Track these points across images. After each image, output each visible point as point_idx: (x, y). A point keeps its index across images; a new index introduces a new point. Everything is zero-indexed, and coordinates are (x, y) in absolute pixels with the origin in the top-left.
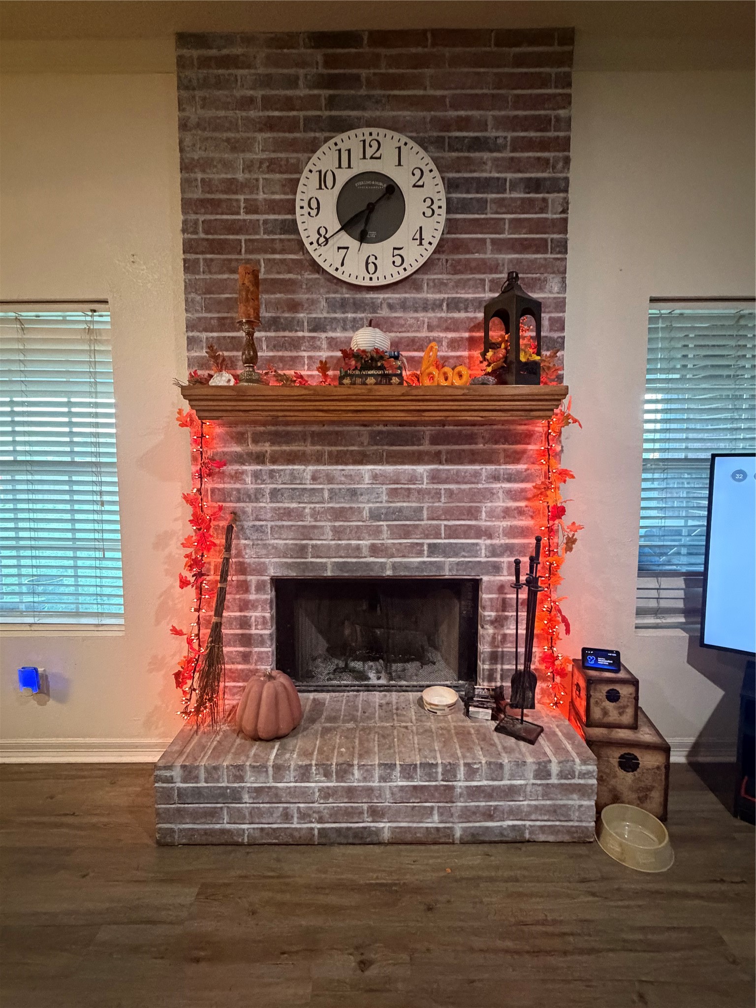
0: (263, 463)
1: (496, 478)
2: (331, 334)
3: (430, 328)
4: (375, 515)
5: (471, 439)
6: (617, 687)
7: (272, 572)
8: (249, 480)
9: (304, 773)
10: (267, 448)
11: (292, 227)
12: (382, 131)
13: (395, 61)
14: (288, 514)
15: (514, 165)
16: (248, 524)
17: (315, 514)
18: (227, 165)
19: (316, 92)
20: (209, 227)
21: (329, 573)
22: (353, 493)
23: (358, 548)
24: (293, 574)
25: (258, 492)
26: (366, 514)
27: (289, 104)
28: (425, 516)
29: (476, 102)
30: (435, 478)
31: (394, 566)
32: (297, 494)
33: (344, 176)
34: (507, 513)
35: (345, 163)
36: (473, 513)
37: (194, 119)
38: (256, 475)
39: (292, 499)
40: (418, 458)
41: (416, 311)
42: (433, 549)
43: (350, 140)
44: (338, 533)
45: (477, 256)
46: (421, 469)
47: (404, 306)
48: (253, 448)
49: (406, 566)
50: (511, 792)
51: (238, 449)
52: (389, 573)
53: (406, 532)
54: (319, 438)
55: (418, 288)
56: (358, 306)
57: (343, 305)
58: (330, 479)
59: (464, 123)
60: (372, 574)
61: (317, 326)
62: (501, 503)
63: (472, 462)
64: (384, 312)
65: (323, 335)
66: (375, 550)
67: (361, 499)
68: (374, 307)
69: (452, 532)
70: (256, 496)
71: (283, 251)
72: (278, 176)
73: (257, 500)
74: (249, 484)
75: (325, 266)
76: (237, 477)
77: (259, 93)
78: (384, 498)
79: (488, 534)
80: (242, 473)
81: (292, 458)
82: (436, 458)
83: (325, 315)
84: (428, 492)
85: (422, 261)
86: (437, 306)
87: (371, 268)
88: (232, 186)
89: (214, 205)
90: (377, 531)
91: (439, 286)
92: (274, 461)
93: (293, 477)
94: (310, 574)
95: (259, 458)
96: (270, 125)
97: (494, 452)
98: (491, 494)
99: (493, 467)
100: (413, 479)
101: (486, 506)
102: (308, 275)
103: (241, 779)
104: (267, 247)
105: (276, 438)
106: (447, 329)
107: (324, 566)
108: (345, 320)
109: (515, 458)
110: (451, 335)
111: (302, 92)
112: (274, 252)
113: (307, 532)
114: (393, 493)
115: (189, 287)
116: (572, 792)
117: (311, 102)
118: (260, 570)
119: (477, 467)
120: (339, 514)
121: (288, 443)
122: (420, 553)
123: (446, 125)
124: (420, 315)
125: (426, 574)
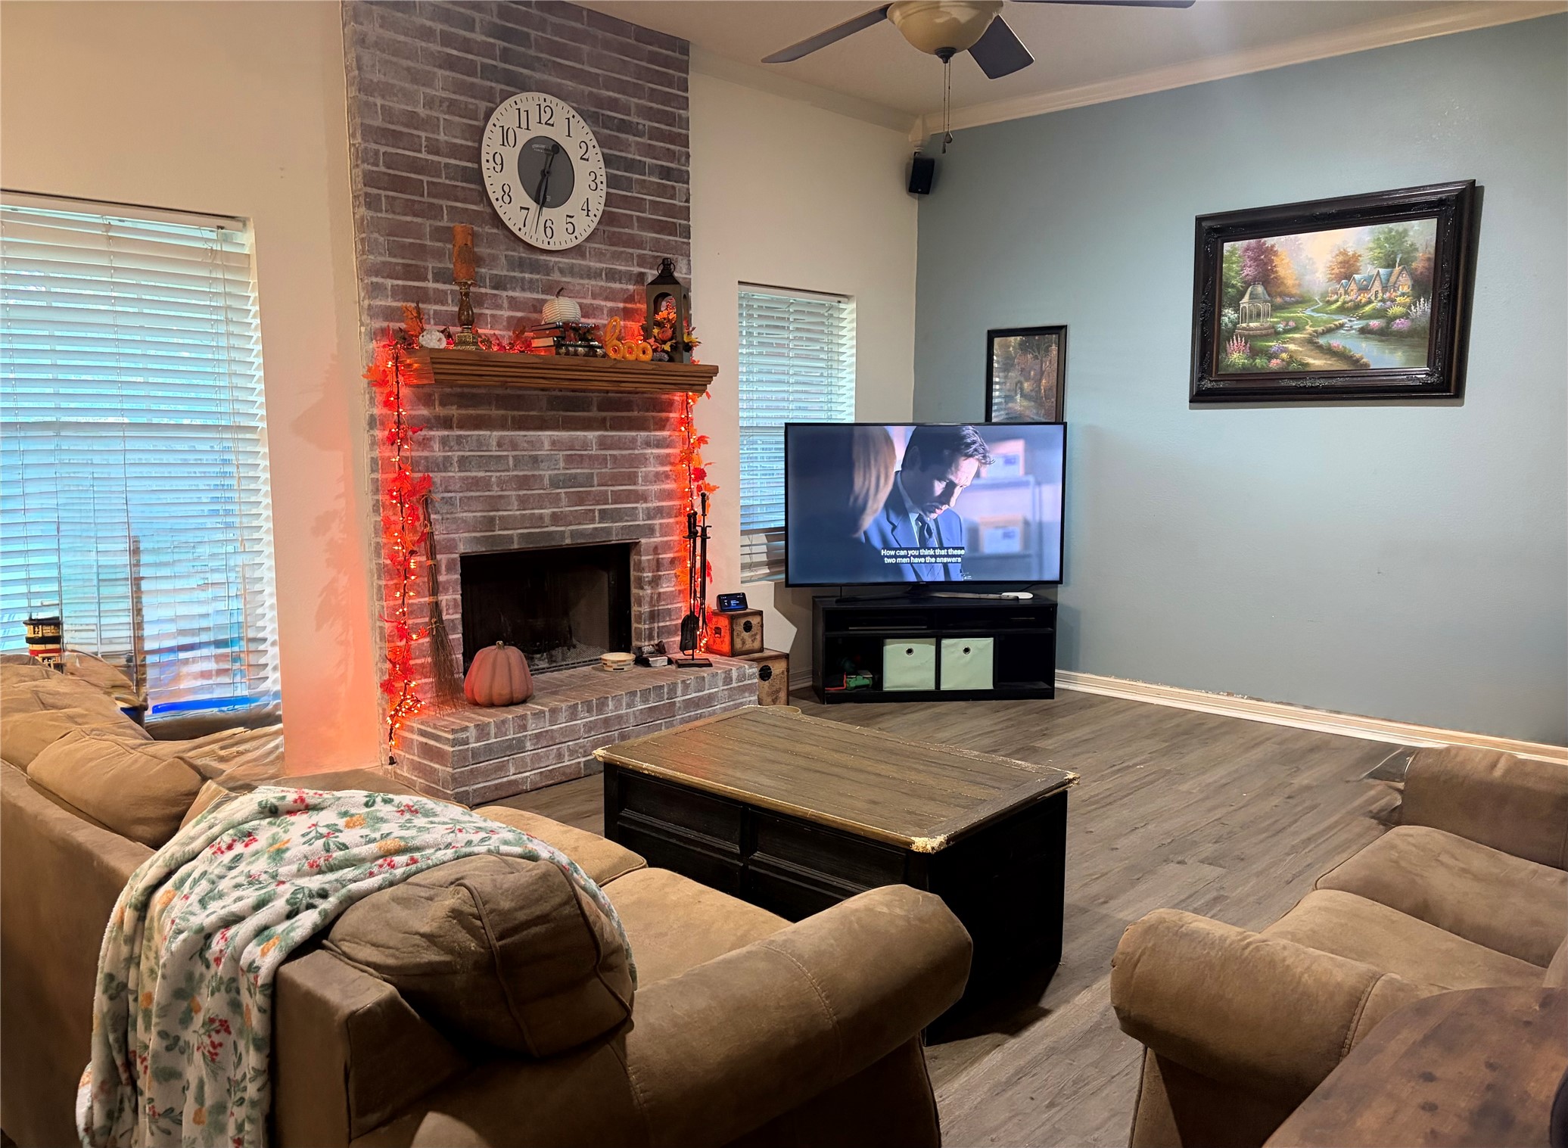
0: (451, 428)
1: (648, 444)
2: (511, 293)
3: (594, 297)
4: (555, 483)
5: (628, 406)
6: (750, 619)
7: (462, 548)
8: (436, 447)
9: (573, 714)
10: (453, 411)
11: (478, 177)
12: (555, 100)
13: (559, 30)
14: (475, 484)
15: (650, 151)
16: (437, 496)
17: (501, 483)
18: (409, 97)
19: (492, 40)
20: (391, 161)
21: (516, 546)
22: (535, 460)
23: (541, 517)
24: (481, 549)
25: (447, 459)
26: (546, 481)
27: (466, 46)
28: (596, 482)
29: (622, 87)
30: (603, 444)
31: (573, 533)
32: (485, 462)
33: (524, 137)
34: (659, 477)
35: (524, 125)
36: (632, 479)
37: (371, 38)
38: (444, 441)
39: (479, 468)
40: (587, 425)
41: (582, 277)
42: (604, 515)
43: (529, 101)
44: (523, 502)
45: (627, 230)
46: (592, 435)
47: (571, 271)
48: (439, 410)
49: (581, 533)
50: (709, 700)
51: (424, 412)
52: (568, 541)
53: (580, 499)
54: (503, 402)
55: (583, 256)
56: (535, 267)
57: (521, 265)
58: (514, 446)
59: (613, 104)
60: (553, 544)
61: (499, 284)
62: (653, 468)
63: (630, 429)
64: (556, 276)
65: (504, 294)
66: (556, 518)
67: (542, 465)
68: (547, 270)
69: (618, 498)
70: (445, 465)
71: (464, 201)
72: (457, 119)
73: (446, 470)
74: (437, 452)
75: (509, 224)
76: (425, 443)
77: (439, 27)
78: (562, 464)
79: (643, 497)
80: (430, 439)
81: (478, 423)
82: (601, 425)
83: (505, 273)
84: (597, 457)
85: (589, 231)
86: (596, 274)
87: (549, 231)
88: (412, 120)
89: (395, 138)
90: (556, 500)
91: (600, 255)
92: (461, 427)
93: (480, 444)
94: (499, 548)
95: (446, 423)
96: (450, 63)
97: (645, 419)
98: (643, 460)
99: (646, 434)
100: (585, 445)
101: (642, 471)
102: (488, 229)
103: (524, 728)
104: (449, 193)
105: (465, 399)
106: (607, 299)
107: (510, 538)
108: (523, 279)
109: (661, 425)
110: (610, 304)
111: (478, 37)
112: (456, 200)
113: (494, 503)
114: (569, 459)
115: (361, 225)
116: (744, 692)
117: (486, 50)
118: (450, 547)
119: (634, 434)
120: (524, 482)
121: (474, 406)
122: (593, 521)
123: (600, 102)
124: (586, 281)
125: (599, 539)
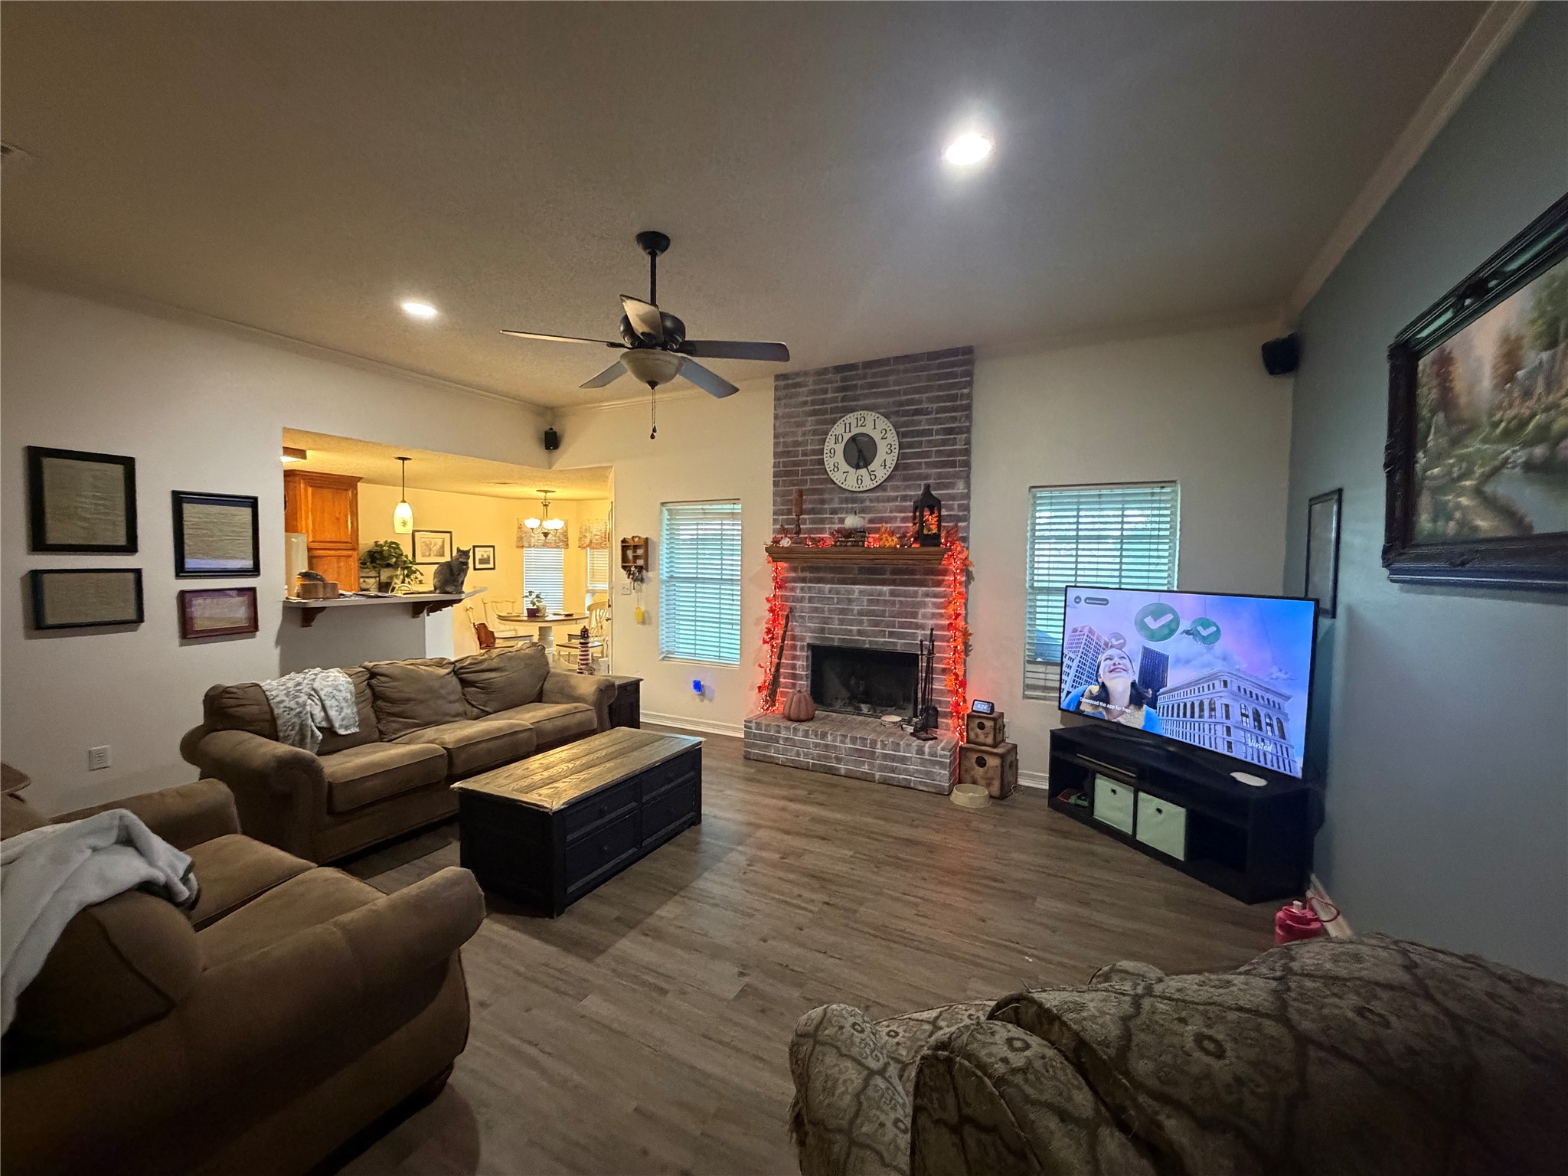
0: (806, 583)
1: (927, 595)
2: (840, 516)
3: (891, 512)
4: (860, 613)
5: (913, 572)
6: (984, 721)
7: (808, 641)
8: (798, 591)
9: (806, 734)
10: (808, 574)
11: (821, 462)
12: (866, 412)
13: (875, 375)
14: (816, 610)
15: (937, 421)
16: (797, 614)
17: (830, 611)
18: (794, 434)
19: (836, 395)
20: (785, 464)
21: (836, 644)
22: (850, 601)
23: (851, 631)
24: (818, 643)
25: (802, 597)
26: (855, 612)
27: (823, 402)
28: (887, 615)
29: (918, 391)
30: (892, 594)
31: (870, 642)
32: (821, 600)
33: (847, 436)
34: (933, 616)
35: (848, 430)
36: (914, 615)
37: (780, 414)
38: (802, 589)
39: (818, 602)
40: (883, 583)
41: (884, 502)
42: (891, 634)
43: (850, 418)
44: (842, 622)
45: (916, 471)
46: (885, 588)
47: (878, 500)
48: (801, 574)
49: (877, 642)
50: (904, 760)
51: (793, 575)
52: (867, 646)
53: (877, 624)
54: (833, 570)
55: (885, 490)
56: (854, 501)
57: (846, 501)
58: (838, 593)
59: (910, 402)
60: (858, 646)
61: (834, 512)
62: (930, 610)
63: (913, 585)
64: (868, 503)
65: (836, 516)
66: (860, 633)
67: (854, 604)
68: (862, 501)
69: (902, 625)
70: (801, 600)
71: (817, 474)
72: (817, 437)
73: (801, 602)
74: (798, 593)
75: (836, 482)
76: (793, 589)
77: (809, 399)
78: (865, 604)
79: (922, 627)
80: (796, 587)
81: (819, 581)
82: (893, 583)
83: (837, 506)
84: (889, 601)
85: (885, 477)
86: (895, 499)
87: (860, 482)
88: (796, 444)
89: (787, 454)
90: (861, 623)
91: (896, 488)
92: (810, 582)
93: (820, 591)
94: (827, 644)
95: (804, 580)
96: (814, 413)
97: (925, 580)
98: (924, 605)
99: (925, 589)
100: (880, 594)
101: (922, 611)
102: (830, 486)
103: (779, 732)
104: (811, 472)
105: (812, 569)
106: (900, 512)
107: (833, 639)
108: (848, 508)
109: (939, 584)
110: (902, 515)
111: (829, 395)
112: (814, 475)
113: (826, 621)
114: (870, 601)
115: (775, 494)
116: (935, 765)
117: (834, 400)
118: (802, 639)
119: (916, 589)
120: (842, 612)
121: (818, 573)
122: (884, 636)
123: (901, 404)
124: (886, 504)
125: (890, 648)
